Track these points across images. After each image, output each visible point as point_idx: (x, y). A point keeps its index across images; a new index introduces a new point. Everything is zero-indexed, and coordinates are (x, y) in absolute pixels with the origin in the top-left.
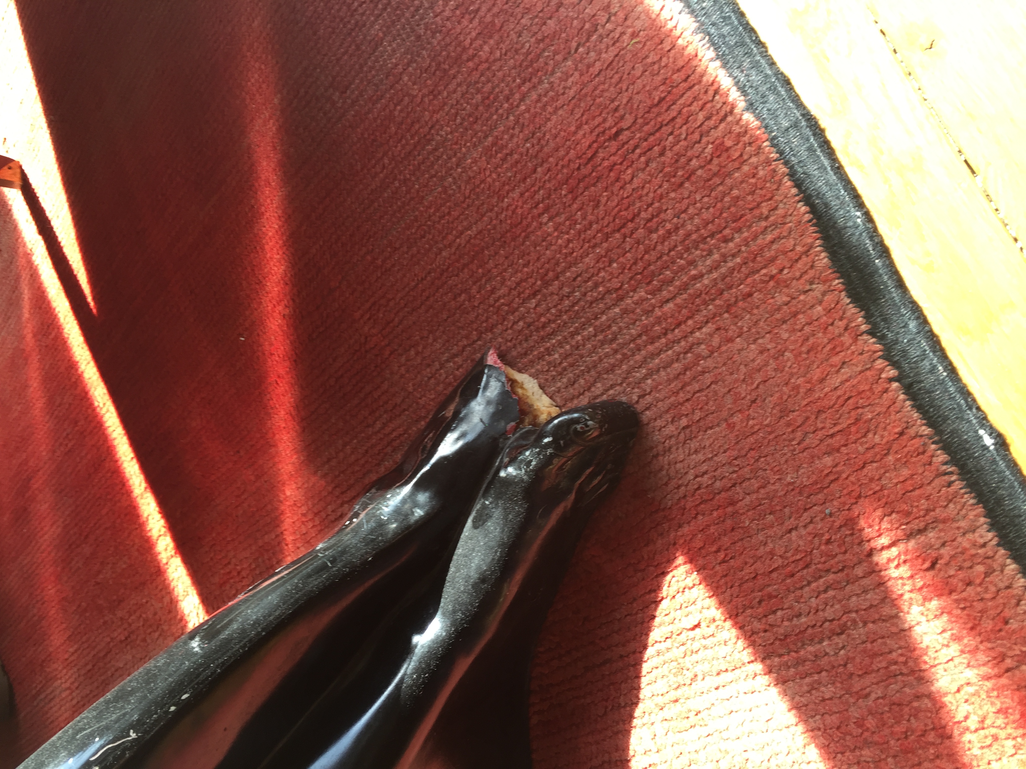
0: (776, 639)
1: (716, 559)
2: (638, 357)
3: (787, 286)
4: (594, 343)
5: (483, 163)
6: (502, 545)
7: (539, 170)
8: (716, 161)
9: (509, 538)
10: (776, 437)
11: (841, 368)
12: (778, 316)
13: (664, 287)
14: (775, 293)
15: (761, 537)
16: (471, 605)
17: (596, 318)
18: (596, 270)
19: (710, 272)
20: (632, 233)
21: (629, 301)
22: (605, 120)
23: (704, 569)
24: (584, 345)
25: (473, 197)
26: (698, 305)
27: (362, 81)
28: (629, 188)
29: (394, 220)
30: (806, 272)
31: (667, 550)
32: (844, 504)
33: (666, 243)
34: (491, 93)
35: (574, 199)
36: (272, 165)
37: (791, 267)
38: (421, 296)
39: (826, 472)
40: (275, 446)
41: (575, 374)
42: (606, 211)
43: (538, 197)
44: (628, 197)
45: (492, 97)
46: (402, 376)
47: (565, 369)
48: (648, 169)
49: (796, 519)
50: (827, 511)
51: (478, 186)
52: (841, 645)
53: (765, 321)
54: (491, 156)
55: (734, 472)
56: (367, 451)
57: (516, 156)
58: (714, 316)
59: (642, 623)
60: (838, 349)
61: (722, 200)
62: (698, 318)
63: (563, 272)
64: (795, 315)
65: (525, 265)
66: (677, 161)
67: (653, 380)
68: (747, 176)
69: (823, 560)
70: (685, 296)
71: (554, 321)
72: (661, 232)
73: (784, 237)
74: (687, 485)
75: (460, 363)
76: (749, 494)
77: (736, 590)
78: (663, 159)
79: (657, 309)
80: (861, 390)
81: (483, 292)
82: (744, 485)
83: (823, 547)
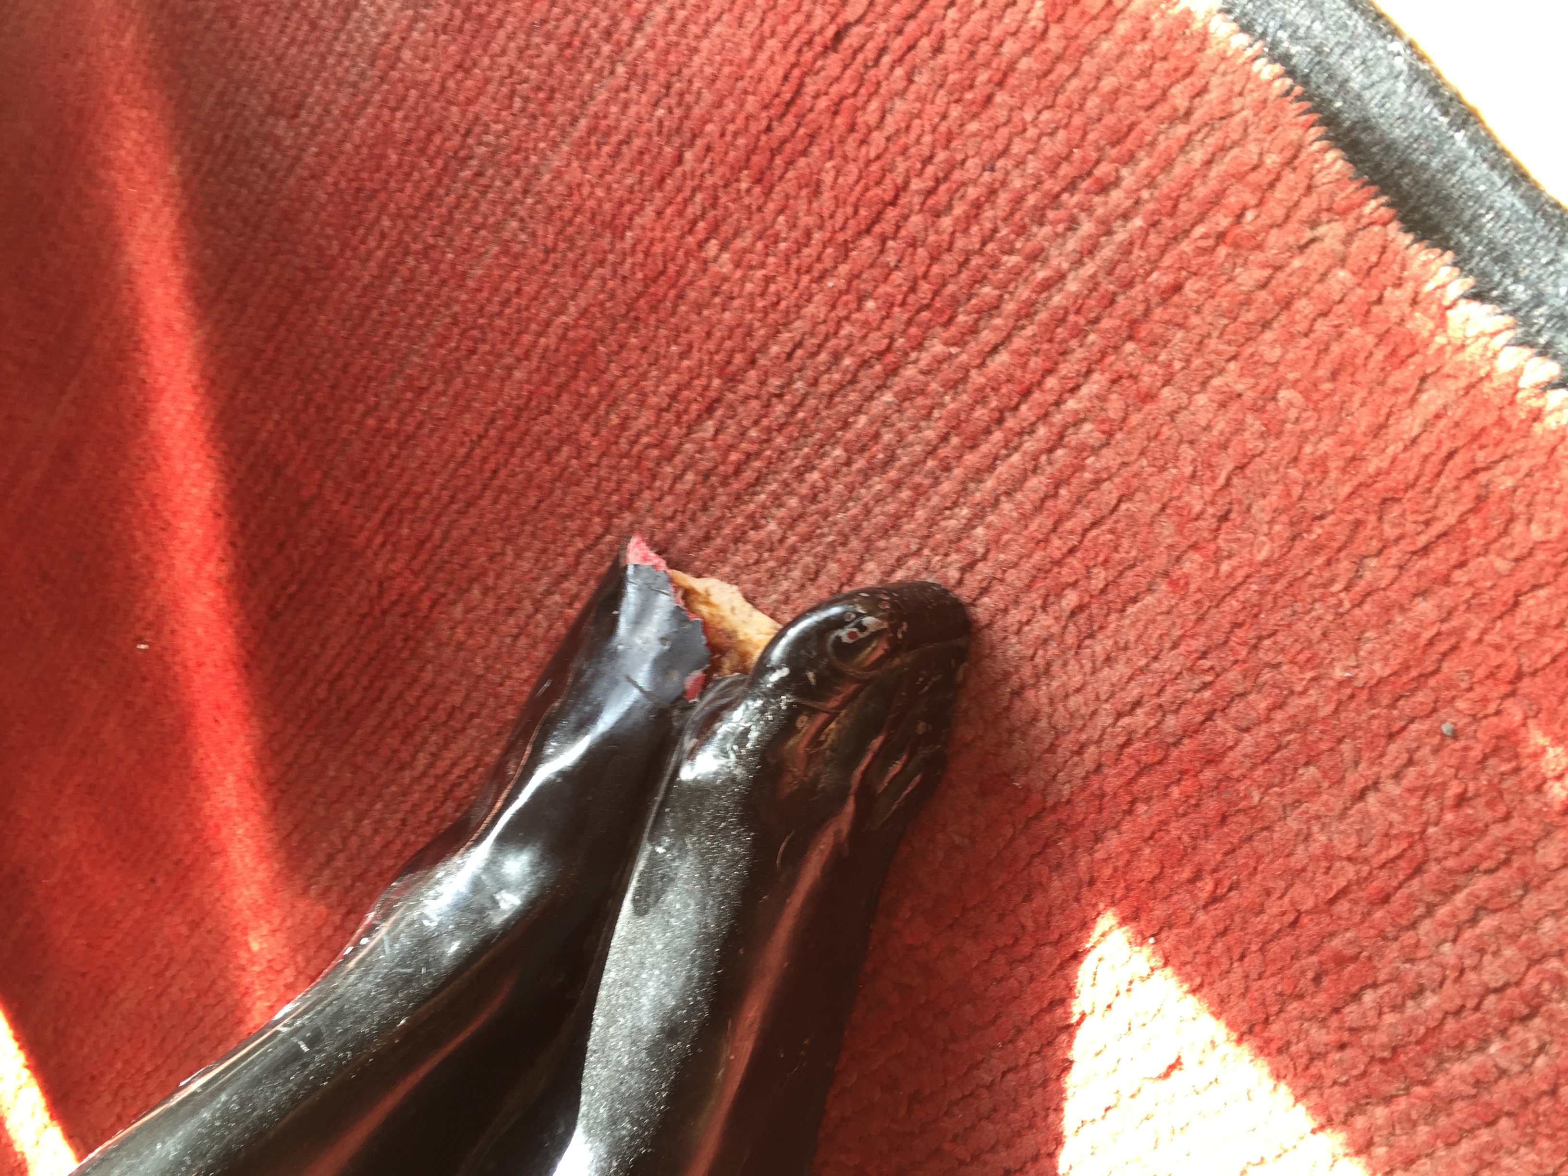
0: (1372, 1059)
1: (1194, 897)
2: (946, 486)
3: (1259, 247)
4: (849, 479)
5: (574, 174)
6: (705, 940)
7: (688, 155)
8: (1055, 31)
9: (718, 921)
10: (1291, 585)
11: (1419, 391)
12: (1250, 316)
13: (982, 324)
14: (1235, 265)
15: (1293, 823)
16: (652, 1097)
17: (846, 425)
18: (831, 324)
19: (1078, 263)
20: (898, 228)
21: (910, 372)
22: (809, 17)
23: (1170, 927)
24: (827, 490)
25: (562, 246)
26: (1064, 341)
27: (326, 86)
28: (878, 138)
29: (413, 333)
30: (1296, 204)
31: (1077, 900)
32: (1485, 700)
33: (974, 229)
34: (574, 33)
35: (767, 193)
36: (174, 291)
37: (1260, 203)
38: (481, 470)
39: (1426, 635)
40: (222, 852)
41: (816, 556)
42: (836, 198)
43: (692, 210)
44: (878, 157)
45: (577, 43)
46: (460, 646)
47: (794, 550)
48: (913, 88)
49: (1372, 763)
50: (1446, 728)
51: (570, 222)
52: (1534, 1045)
53: (1222, 334)
54: (588, 158)
55: (1206, 686)
56: (404, 822)
57: (638, 142)
58: (1104, 354)
59: (1044, 1084)
60: (1404, 351)
61: (1081, 107)
62: (1065, 369)
63: (763, 348)
64: (1287, 304)
65: (683, 355)
66: (972, 54)
67: (988, 527)
68: (1129, 40)
69: (1455, 846)
70: (1029, 331)
71: (758, 454)
72: (959, 209)
73: (1235, 144)
74: (1099, 742)
75: (574, 590)
76: (1247, 730)
77: (1254, 961)
78: (941, 59)
79: (973, 373)
80: (1477, 428)
81: (604, 432)
82: (1232, 711)
83: (1449, 817)
